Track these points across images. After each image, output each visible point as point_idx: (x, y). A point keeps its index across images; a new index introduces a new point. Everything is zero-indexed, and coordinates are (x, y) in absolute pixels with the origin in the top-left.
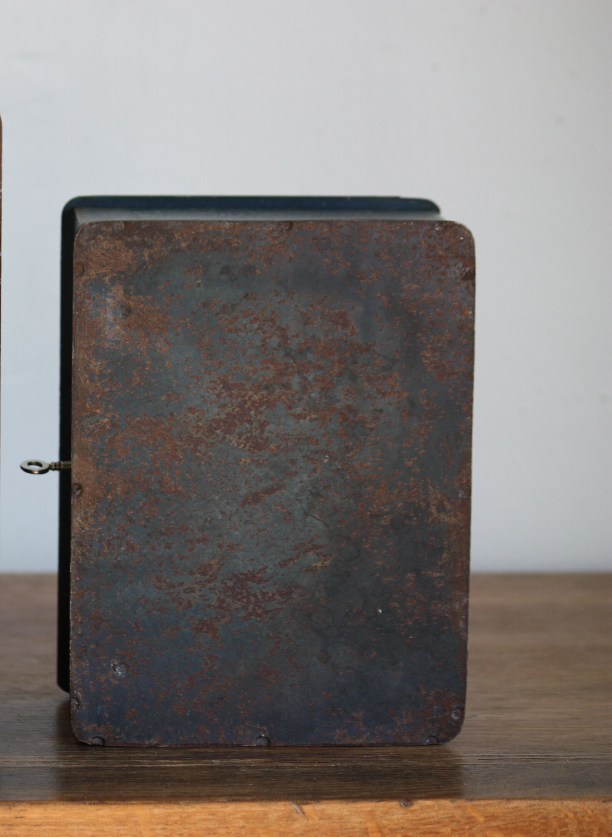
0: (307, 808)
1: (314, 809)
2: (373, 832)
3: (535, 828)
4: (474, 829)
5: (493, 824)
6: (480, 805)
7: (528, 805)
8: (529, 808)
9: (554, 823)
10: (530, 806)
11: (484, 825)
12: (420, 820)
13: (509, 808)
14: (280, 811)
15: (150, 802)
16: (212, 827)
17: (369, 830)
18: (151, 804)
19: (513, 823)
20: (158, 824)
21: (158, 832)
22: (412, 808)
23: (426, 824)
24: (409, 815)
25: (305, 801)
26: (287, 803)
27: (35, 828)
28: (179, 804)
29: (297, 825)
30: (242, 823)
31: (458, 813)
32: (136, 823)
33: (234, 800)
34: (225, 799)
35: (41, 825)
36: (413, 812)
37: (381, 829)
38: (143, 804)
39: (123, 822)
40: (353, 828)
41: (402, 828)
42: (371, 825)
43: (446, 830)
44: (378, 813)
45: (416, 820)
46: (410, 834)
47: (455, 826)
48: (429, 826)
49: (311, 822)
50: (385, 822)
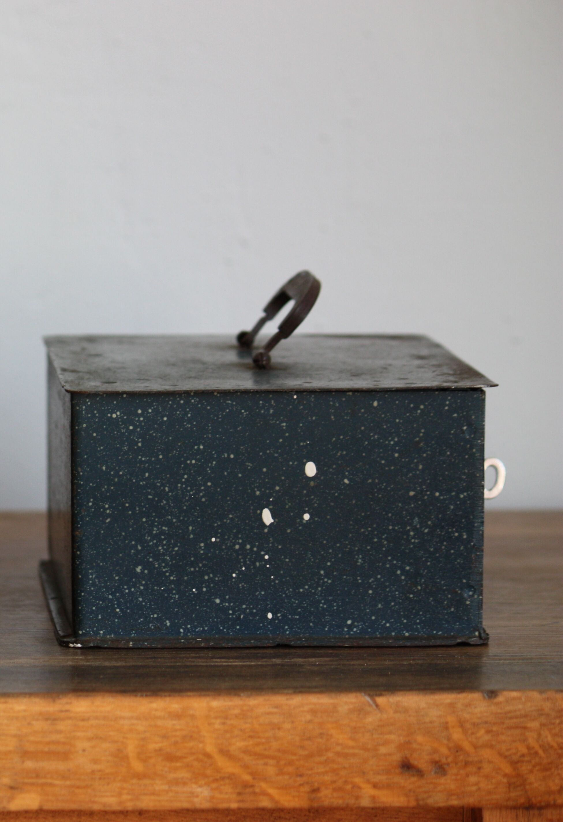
0: (380, 700)
1: (389, 701)
2: (453, 727)
12: (506, 713)
14: (351, 703)
16: (275, 721)
17: (449, 725)
18: (208, 695)
20: (216, 718)
21: (217, 726)
22: (496, 700)
23: (511, 718)
24: (493, 708)
25: (378, 693)
26: (358, 694)
27: (81, 724)
28: (239, 696)
29: (369, 719)
30: (309, 717)
31: (547, 706)
32: (193, 717)
33: (301, 692)
34: (290, 691)
35: (88, 719)
36: (497, 704)
37: (461, 724)
38: (200, 696)
39: (178, 716)
40: (431, 722)
41: (486, 723)
42: (451, 719)
43: (534, 725)
44: (459, 706)
45: (501, 713)
46: (494, 729)
47: (543, 720)
48: (515, 720)
49: (385, 716)
50: (467, 716)
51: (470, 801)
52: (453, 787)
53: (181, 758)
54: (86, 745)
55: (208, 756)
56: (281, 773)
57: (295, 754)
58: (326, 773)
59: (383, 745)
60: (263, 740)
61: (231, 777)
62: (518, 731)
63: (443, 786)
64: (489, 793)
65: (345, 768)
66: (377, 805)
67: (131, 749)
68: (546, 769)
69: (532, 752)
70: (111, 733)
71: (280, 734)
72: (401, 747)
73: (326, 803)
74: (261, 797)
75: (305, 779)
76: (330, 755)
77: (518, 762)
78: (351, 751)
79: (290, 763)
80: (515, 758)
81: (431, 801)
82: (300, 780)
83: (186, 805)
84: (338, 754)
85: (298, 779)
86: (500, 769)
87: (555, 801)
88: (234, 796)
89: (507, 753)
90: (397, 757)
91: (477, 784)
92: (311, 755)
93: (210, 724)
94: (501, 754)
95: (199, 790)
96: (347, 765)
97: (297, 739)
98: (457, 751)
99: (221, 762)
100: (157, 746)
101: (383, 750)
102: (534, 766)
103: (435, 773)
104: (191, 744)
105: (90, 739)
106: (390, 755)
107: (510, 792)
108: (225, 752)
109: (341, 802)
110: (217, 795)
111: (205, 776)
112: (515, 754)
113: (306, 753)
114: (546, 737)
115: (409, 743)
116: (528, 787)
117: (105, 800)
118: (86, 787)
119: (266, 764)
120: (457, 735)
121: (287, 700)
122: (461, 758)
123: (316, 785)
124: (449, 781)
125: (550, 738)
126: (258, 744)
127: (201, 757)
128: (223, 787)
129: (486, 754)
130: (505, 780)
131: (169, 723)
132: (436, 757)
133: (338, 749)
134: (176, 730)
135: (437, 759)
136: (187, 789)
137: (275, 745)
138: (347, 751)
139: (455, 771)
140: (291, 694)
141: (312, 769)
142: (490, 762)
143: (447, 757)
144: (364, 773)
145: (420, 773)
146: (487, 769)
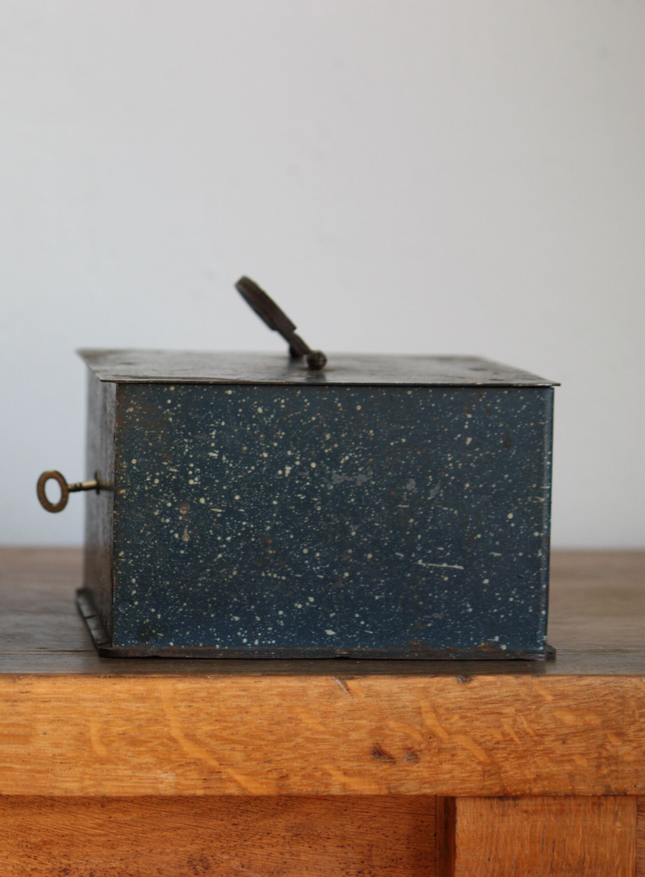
0: (351, 684)
1: (360, 685)
2: (426, 712)
3: (611, 709)
4: (542, 710)
5: (564, 704)
6: (548, 681)
7: (603, 682)
8: (604, 686)
9: (633, 703)
10: (605, 684)
11: (553, 705)
12: (480, 698)
13: (581, 686)
14: (322, 686)
15: (173, 675)
16: (243, 705)
17: (423, 710)
18: (174, 677)
19: (586, 703)
20: (182, 700)
21: (182, 709)
22: (471, 685)
23: (486, 703)
24: (467, 692)
25: (349, 676)
26: (329, 678)
27: (42, 705)
28: (206, 678)
29: (340, 703)
30: (277, 701)
31: (523, 691)
32: (158, 699)
33: (269, 675)
34: (258, 674)
35: (50, 701)
36: (472, 688)
37: (435, 709)
38: (165, 678)
39: (142, 699)
40: (403, 707)
41: (460, 708)
42: (424, 704)
43: (510, 710)
44: (433, 690)
45: (475, 699)
46: (469, 714)
47: (518, 705)
48: (490, 706)
49: (356, 700)
50: (440, 701)
51: (444, 789)
52: (426, 774)
53: (146, 742)
54: (48, 727)
55: (174, 740)
56: (248, 759)
57: (263, 740)
58: (294, 759)
59: (353, 730)
60: (230, 725)
61: (197, 763)
62: (493, 717)
63: (415, 774)
64: (463, 781)
65: (314, 754)
66: (348, 793)
67: (94, 732)
68: (522, 757)
69: (507, 739)
70: (73, 716)
71: (248, 718)
72: (372, 733)
73: (295, 791)
74: (228, 784)
75: (273, 765)
76: (299, 740)
77: (493, 749)
78: (322, 737)
79: (258, 749)
80: (490, 745)
81: (403, 790)
82: (268, 766)
83: (150, 792)
84: (307, 739)
85: (267, 765)
86: (474, 756)
87: (530, 789)
88: (200, 782)
89: (481, 740)
90: (368, 743)
91: (450, 772)
92: (280, 741)
93: (175, 707)
94: (475, 741)
95: (164, 775)
96: (316, 751)
97: (266, 723)
98: (430, 738)
99: (187, 746)
100: (121, 730)
101: (354, 736)
102: (509, 754)
103: (408, 760)
104: (156, 728)
105: (51, 722)
106: (361, 740)
107: (484, 781)
108: (190, 737)
109: (310, 789)
110: (183, 782)
111: (170, 761)
112: (489, 741)
113: (274, 738)
114: (522, 723)
115: (380, 728)
116: (502, 775)
117: (66, 785)
118: (48, 771)
119: (233, 749)
120: (430, 721)
121: (255, 682)
122: (434, 744)
123: (285, 771)
124: (421, 769)
125: (525, 725)
126: (225, 729)
127: (166, 741)
128: (188, 773)
129: (460, 740)
130: (479, 768)
131: (134, 706)
132: (409, 743)
133: (308, 734)
134: (141, 713)
135: (410, 746)
136: (151, 775)
137: (242, 729)
138: (316, 736)
139: (428, 758)
140: (259, 676)
141: (280, 755)
142: (464, 749)
143: (420, 744)
144: (334, 759)
145: (392, 760)
146: (461, 756)
